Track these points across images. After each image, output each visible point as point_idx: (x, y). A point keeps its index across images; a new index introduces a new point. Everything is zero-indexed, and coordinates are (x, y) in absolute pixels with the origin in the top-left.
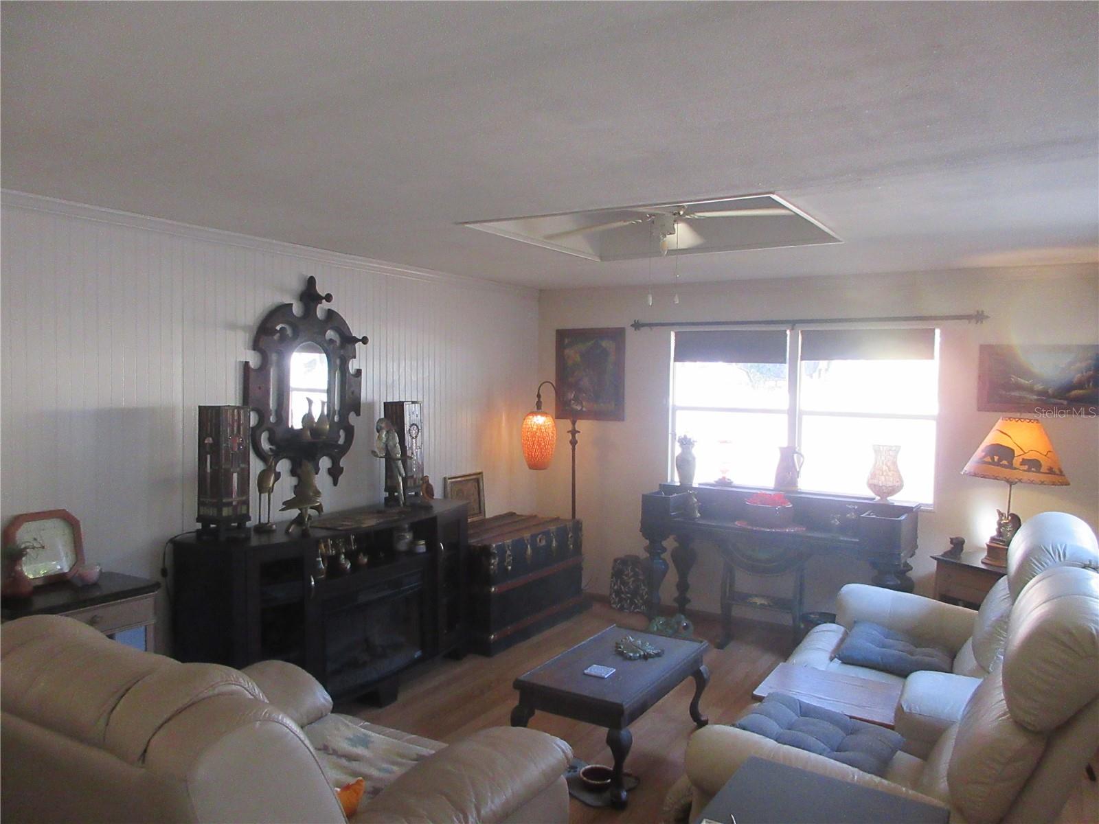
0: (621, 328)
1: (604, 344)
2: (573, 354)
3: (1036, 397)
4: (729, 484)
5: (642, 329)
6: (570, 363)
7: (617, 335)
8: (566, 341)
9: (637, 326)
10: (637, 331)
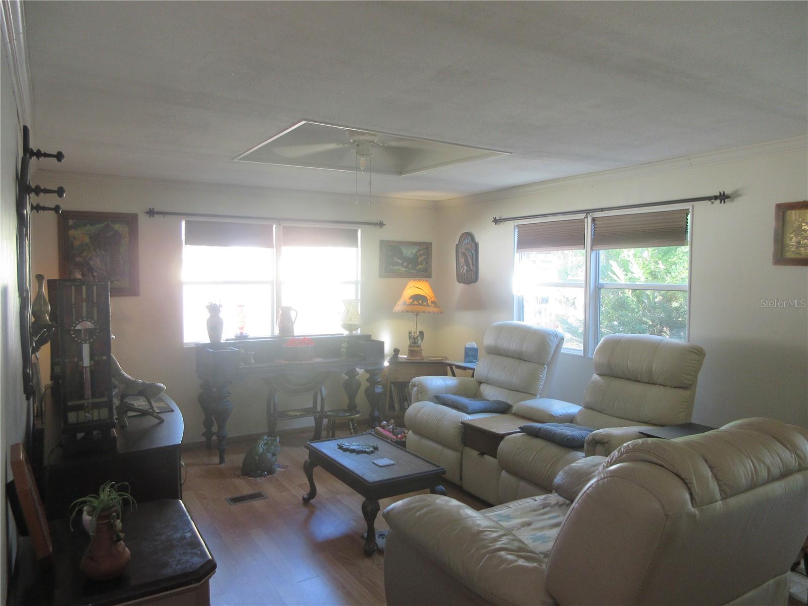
0: (133, 214)
1: (117, 227)
2: (80, 235)
3: (404, 269)
4: (246, 337)
5: (156, 216)
6: (77, 243)
7: (131, 220)
8: (71, 222)
9: (151, 213)
10: (152, 218)
